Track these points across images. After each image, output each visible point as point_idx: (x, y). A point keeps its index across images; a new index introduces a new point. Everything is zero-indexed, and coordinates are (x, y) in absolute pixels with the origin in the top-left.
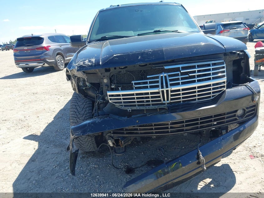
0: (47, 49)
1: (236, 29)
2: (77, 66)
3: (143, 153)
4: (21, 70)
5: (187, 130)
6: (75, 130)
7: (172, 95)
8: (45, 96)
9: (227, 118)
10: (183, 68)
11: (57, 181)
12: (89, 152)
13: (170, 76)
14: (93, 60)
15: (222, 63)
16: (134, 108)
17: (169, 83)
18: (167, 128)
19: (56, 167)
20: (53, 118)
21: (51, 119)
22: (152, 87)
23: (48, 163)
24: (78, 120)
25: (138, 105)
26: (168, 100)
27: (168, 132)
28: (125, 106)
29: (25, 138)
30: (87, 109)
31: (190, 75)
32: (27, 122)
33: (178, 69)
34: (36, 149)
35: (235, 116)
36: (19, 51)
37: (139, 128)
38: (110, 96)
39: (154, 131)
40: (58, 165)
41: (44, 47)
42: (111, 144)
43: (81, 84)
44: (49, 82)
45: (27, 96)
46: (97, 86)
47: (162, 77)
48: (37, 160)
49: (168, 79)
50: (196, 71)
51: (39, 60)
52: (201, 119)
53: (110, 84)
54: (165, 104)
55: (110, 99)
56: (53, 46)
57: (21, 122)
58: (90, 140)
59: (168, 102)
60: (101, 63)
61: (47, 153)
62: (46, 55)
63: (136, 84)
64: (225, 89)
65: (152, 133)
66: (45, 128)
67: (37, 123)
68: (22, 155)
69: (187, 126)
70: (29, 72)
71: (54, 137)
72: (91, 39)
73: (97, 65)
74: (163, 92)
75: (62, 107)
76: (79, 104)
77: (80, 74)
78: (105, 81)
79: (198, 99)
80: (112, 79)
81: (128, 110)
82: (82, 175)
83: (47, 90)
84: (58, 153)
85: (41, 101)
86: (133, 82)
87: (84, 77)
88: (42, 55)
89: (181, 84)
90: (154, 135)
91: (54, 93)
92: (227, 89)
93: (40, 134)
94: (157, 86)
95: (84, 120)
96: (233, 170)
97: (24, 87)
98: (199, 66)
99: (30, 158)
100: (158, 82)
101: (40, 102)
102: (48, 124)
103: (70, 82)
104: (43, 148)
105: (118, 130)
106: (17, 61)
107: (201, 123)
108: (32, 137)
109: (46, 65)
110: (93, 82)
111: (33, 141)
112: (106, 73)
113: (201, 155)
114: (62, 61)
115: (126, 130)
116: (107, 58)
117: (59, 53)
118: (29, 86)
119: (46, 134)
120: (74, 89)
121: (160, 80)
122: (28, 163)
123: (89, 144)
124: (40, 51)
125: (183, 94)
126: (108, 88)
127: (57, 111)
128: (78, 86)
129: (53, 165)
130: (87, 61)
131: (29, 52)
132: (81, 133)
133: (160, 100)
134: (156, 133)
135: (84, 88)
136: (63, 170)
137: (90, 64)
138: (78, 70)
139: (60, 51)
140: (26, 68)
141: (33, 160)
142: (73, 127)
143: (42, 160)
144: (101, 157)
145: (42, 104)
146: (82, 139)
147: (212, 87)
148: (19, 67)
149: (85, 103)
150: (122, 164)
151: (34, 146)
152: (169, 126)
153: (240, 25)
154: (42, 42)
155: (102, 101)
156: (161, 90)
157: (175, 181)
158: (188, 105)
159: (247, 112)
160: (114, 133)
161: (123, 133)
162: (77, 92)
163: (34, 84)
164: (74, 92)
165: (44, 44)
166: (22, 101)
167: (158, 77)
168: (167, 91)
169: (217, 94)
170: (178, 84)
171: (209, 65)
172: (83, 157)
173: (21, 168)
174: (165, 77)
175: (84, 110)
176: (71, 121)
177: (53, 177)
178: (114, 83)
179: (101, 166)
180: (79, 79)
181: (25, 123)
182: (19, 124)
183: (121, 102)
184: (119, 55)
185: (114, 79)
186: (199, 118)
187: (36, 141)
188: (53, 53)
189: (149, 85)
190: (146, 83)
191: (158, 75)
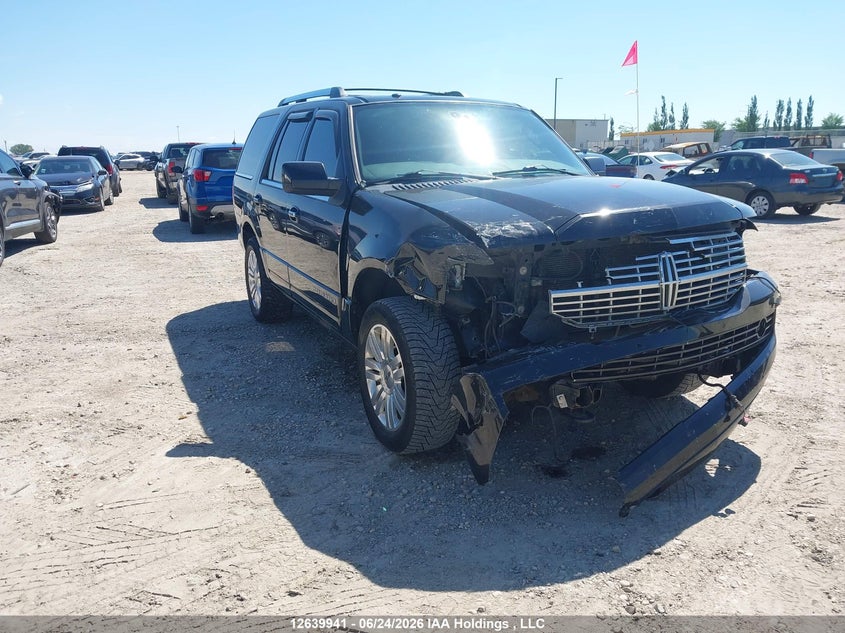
2: (486, 237)
7: (679, 295)
9: (748, 335)
10: (696, 244)
13: (676, 258)
16: (605, 324)
17: (676, 271)
18: (678, 357)
22: (645, 279)
25: (613, 317)
26: (672, 303)
28: (586, 320)
33: (689, 246)
35: (755, 332)
37: (631, 360)
38: (557, 300)
39: (656, 365)
42: (562, 402)
47: (664, 259)
49: (675, 263)
50: (710, 250)
53: (530, 278)
54: (666, 312)
55: (556, 308)
59: (673, 307)
60: (552, 231)
63: (612, 273)
64: (744, 283)
65: (652, 369)
69: (704, 350)
73: (544, 234)
74: (667, 287)
78: (523, 271)
81: (590, 328)
86: (607, 270)
89: (691, 273)
94: (655, 278)
98: (714, 242)
100: (655, 269)
107: (721, 345)
115: (606, 366)
121: (660, 265)
125: (692, 292)
152: (682, 353)
157: (689, 464)
159: (766, 326)
160: (579, 376)
167: (655, 259)
168: (674, 286)
169: (734, 293)
170: (688, 273)
171: (725, 240)
174: (669, 259)
183: (578, 313)
186: (721, 336)
189: (639, 276)
190: (634, 271)
191: (657, 256)
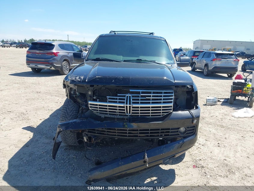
0: (56, 54)
1: (227, 59)
2: (70, 80)
3: (113, 153)
4: (30, 70)
5: (140, 137)
6: (62, 125)
7: (133, 110)
8: (47, 96)
9: (171, 132)
10: (143, 93)
11: (42, 163)
12: (72, 146)
13: (133, 97)
14: (82, 78)
15: (172, 93)
16: (107, 116)
17: (132, 101)
18: (126, 133)
19: (43, 153)
20: (49, 115)
21: (47, 117)
22: (120, 102)
23: (39, 150)
24: (66, 119)
25: (109, 114)
26: (130, 113)
27: (126, 136)
28: (100, 113)
29: (24, 128)
30: (75, 111)
31: (147, 98)
32: (27, 115)
33: (139, 93)
34: (31, 138)
35: (178, 132)
36: (31, 53)
37: (106, 130)
38: (90, 104)
39: (117, 134)
40: (45, 152)
41: (54, 53)
42: (85, 140)
43: (72, 92)
44: (52, 84)
45: (32, 94)
46: (83, 96)
47: (127, 96)
48: (30, 146)
49: (132, 98)
50: (151, 96)
51: (47, 63)
52: (151, 130)
53: (93, 96)
54: (127, 116)
55: (91, 107)
56: (62, 53)
57: (22, 115)
58: (72, 136)
59: (130, 114)
60: (87, 81)
61: (39, 142)
62: (54, 59)
63: (109, 98)
64: (171, 111)
65: (115, 135)
66: (42, 123)
67: (36, 117)
68: (19, 141)
69: (140, 133)
70: (37, 72)
71: (47, 130)
72: (89, 57)
73: (84, 81)
74: (127, 107)
75: (59, 108)
76: (69, 107)
77: (72, 86)
78: (90, 93)
79: (152, 115)
80: (95, 92)
81: (102, 116)
82: (62, 161)
83: (49, 91)
84: (48, 143)
85: (42, 99)
86: (108, 97)
87: (75, 88)
88: (51, 59)
89: (140, 103)
90: (116, 137)
91: (54, 94)
92: (173, 111)
93: (36, 127)
94: (123, 103)
95: (70, 120)
96: (176, 174)
97: (30, 85)
98: (154, 93)
99: (25, 144)
100: (124, 99)
101: (41, 101)
102: (44, 120)
103: (65, 90)
104: (36, 138)
105: (90, 130)
106: (29, 62)
107: (151, 133)
108: (29, 129)
109: (53, 68)
110: (81, 92)
111: (29, 131)
112: (90, 87)
113: (146, 156)
114: (68, 67)
115: (97, 130)
116: (92, 78)
117: (65, 59)
118: (35, 85)
119: (42, 128)
120: (67, 96)
121: (126, 98)
122: (23, 147)
123: (72, 139)
124: (49, 56)
125: (141, 110)
126: (91, 98)
127: (55, 110)
128: (70, 93)
129: (42, 151)
130: (78, 77)
131: (40, 56)
132: (65, 128)
133: (125, 113)
134: (118, 135)
135: (74, 96)
136: (48, 156)
137: (79, 80)
138: (70, 83)
139: (66, 58)
140: (35, 69)
141: (27, 145)
142: (60, 123)
143: (34, 147)
144: (80, 151)
145: (42, 102)
146: (67, 134)
147: (162, 109)
148: (29, 67)
149: (73, 107)
150: (94, 158)
151: (29, 135)
152: (128, 132)
153: (232, 56)
154: (53, 49)
155: (85, 107)
156: (125, 105)
158: (144, 119)
159: (188, 131)
160: (89, 132)
161: (95, 133)
162: (69, 98)
163: (39, 84)
164: (67, 98)
165: (54, 51)
166: (26, 98)
167: (125, 96)
168: (130, 107)
169: (166, 114)
170: (138, 103)
171: (161, 93)
172: (66, 149)
173: (17, 150)
174: (130, 96)
175: (72, 112)
176: (61, 119)
177: (40, 160)
178: (96, 96)
179: (78, 157)
180: (71, 88)
181: (26, 116)
182: (20, 117)
183: (97, 110)
184: (100, 77)
185: (96, 93)
186: (150, 129)
187: (32, 132)
188: (60, 59)
189: (118, 101)
190: (117, 99)
191: (125, 95)
